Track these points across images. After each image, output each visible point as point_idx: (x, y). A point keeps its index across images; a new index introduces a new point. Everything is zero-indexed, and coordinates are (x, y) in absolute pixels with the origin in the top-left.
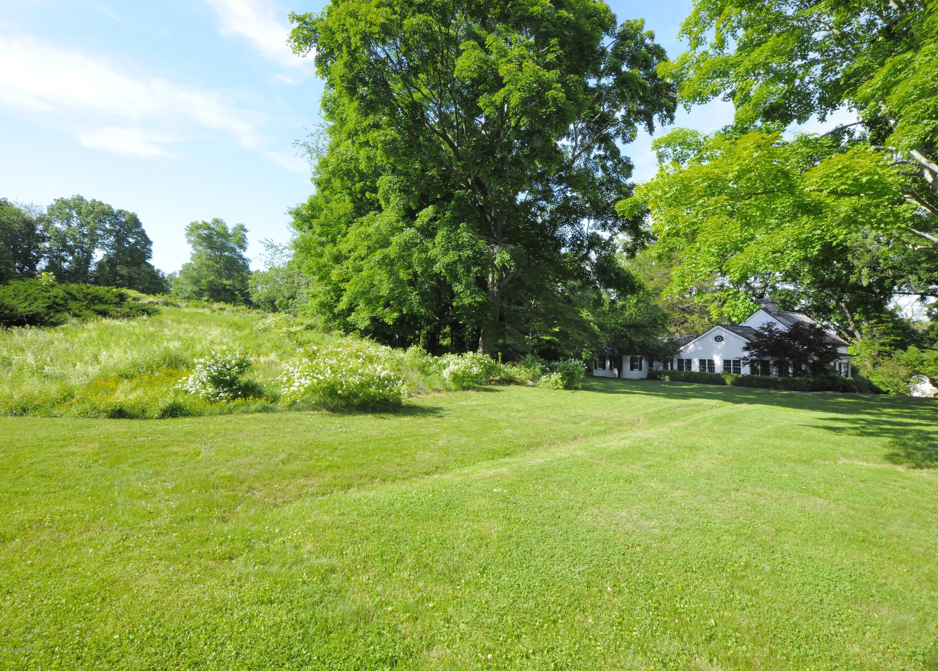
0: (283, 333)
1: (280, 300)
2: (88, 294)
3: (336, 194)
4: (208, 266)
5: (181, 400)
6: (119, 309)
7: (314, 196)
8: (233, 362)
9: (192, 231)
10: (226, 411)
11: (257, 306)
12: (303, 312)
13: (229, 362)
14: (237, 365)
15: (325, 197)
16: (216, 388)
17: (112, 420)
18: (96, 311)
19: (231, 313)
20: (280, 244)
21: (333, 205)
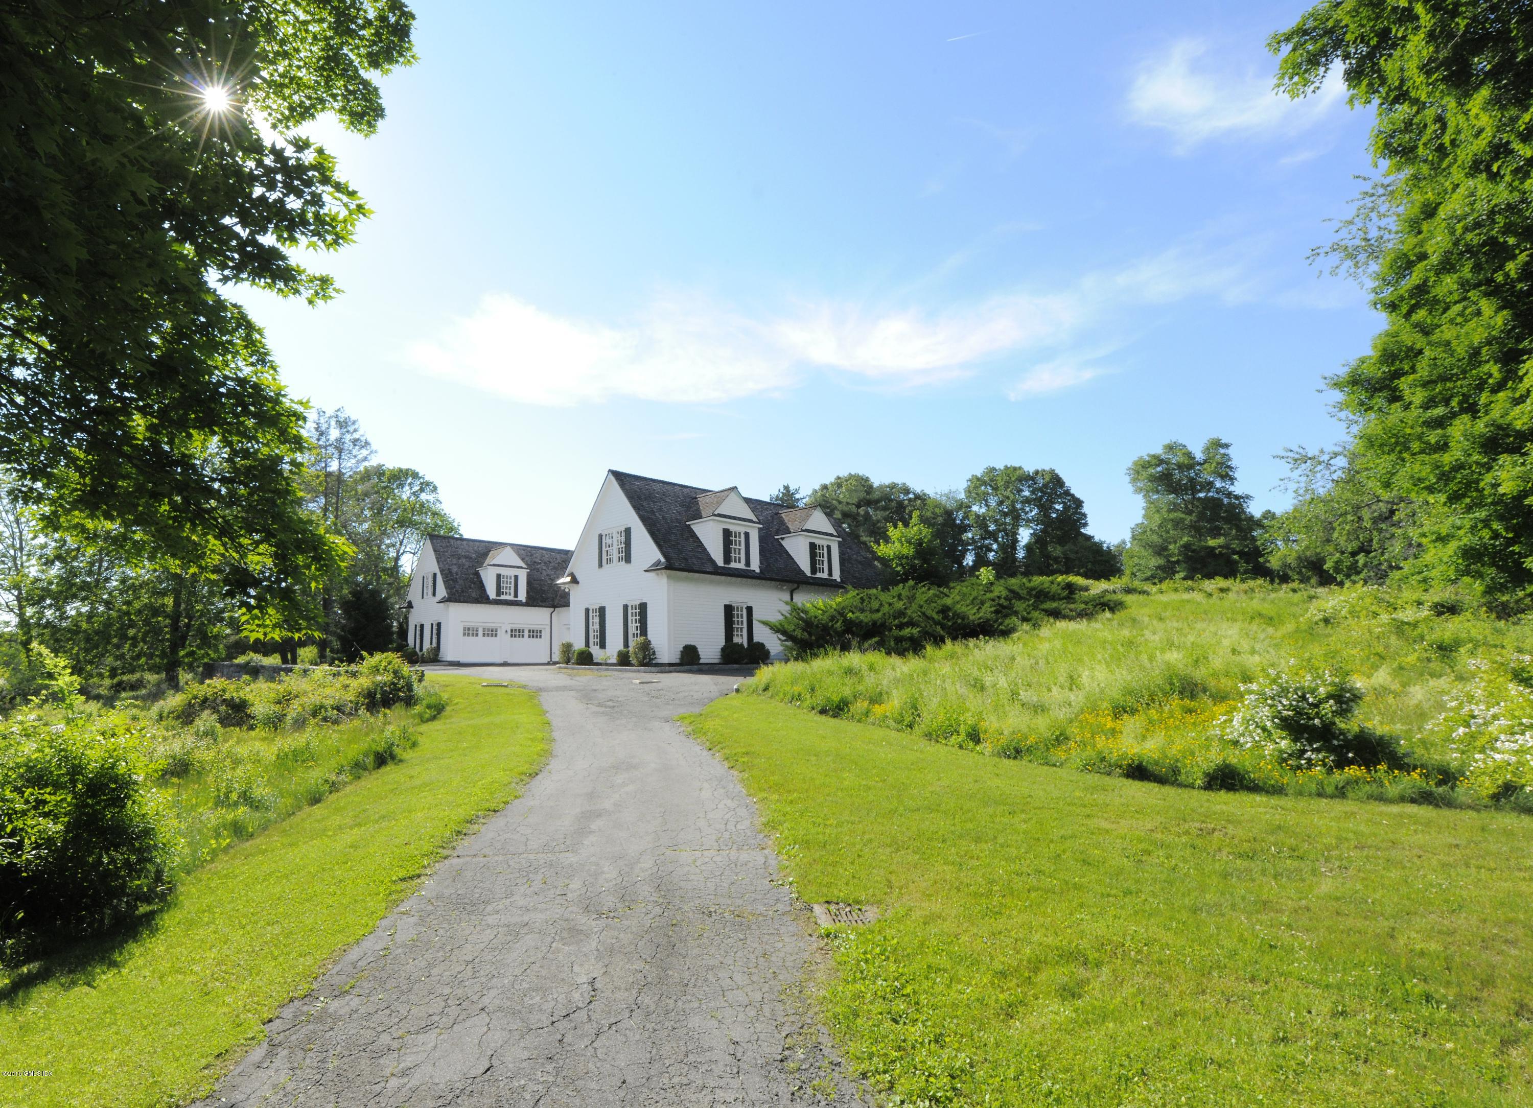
0: (1381, 626)
1: (1335, 558)
2: (1032, 589)
3: (1446, 310)
4: (1177, 523)
5: (1234, 758)
6: (1072, 606)
7: (1387, 334)
8: (1322, 690)
9: (1138, 473)
10: (1330, 790)
11: (1285, 579)
12: (1419, 577)
13: (1313, 691)
14: (1330, 696)
15: (1416, 325)
16: (1295, 741)
17: (1130, 781)
18: (1045, 611)
19: (1242, 594)
20: (1322, 452)
21: (1447, 333)
